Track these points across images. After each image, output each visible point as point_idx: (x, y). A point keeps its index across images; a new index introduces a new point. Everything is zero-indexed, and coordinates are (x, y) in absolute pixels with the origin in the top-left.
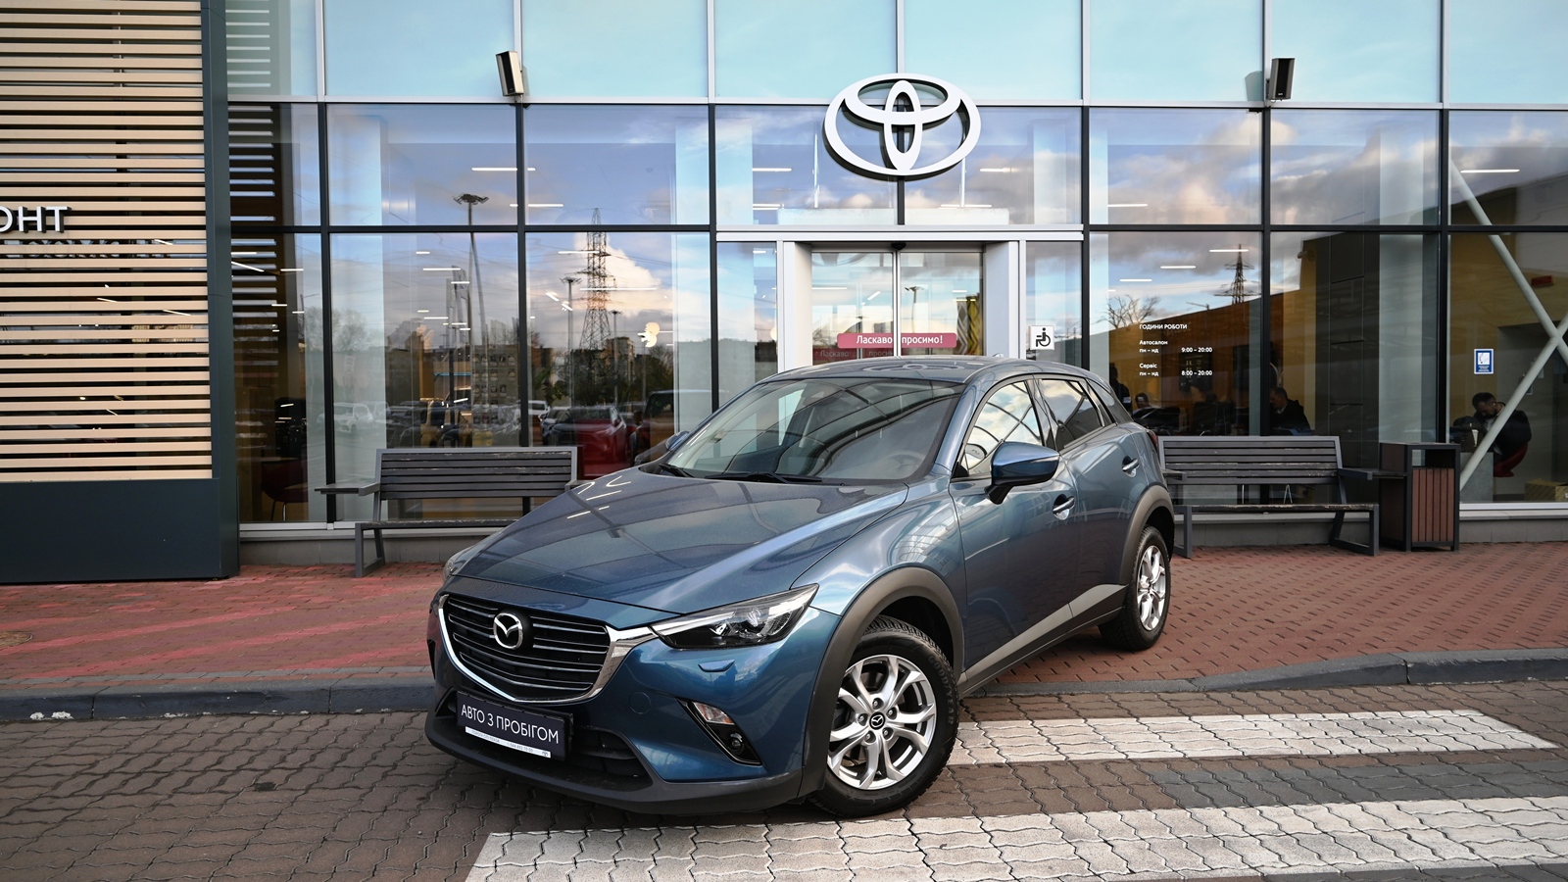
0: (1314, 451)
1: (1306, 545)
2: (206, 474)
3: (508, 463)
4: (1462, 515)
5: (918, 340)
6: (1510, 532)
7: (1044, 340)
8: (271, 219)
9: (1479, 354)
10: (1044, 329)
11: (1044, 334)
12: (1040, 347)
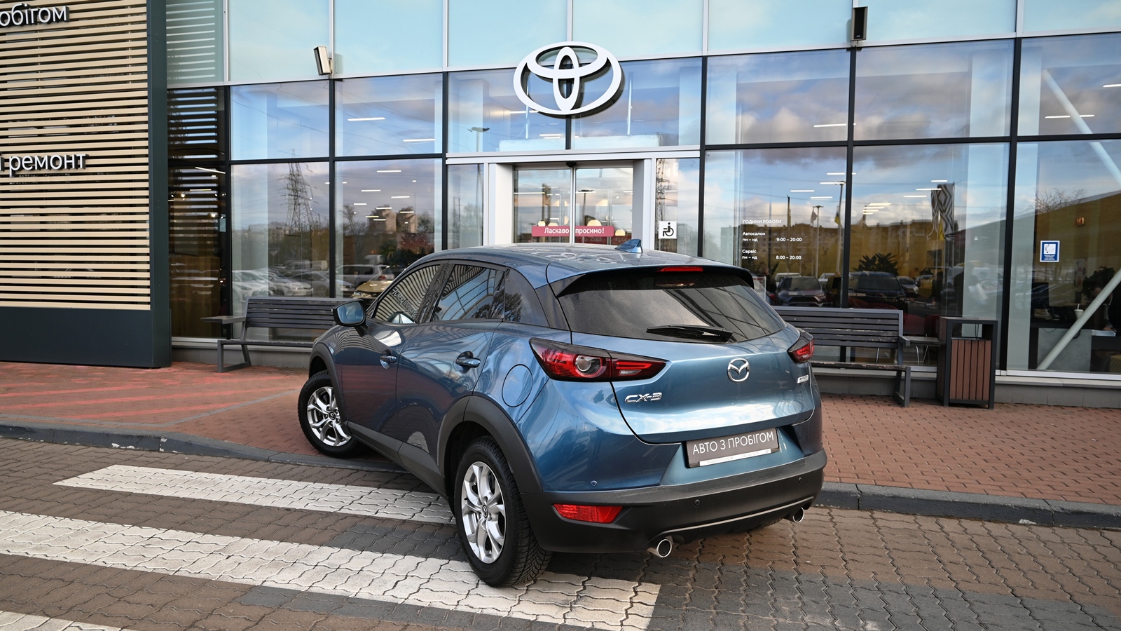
0: (879, 321)
1: (871, 396)
2: (147, 307)
3: (315, 308)
4: (997, 379)
5: (587, 231)
6: (1066, 397)
7: (669, 231)
8: (214, 156)
9: (1045, 245)
10: (669, 224)
11: (669, 227)
12: (666, 237)
